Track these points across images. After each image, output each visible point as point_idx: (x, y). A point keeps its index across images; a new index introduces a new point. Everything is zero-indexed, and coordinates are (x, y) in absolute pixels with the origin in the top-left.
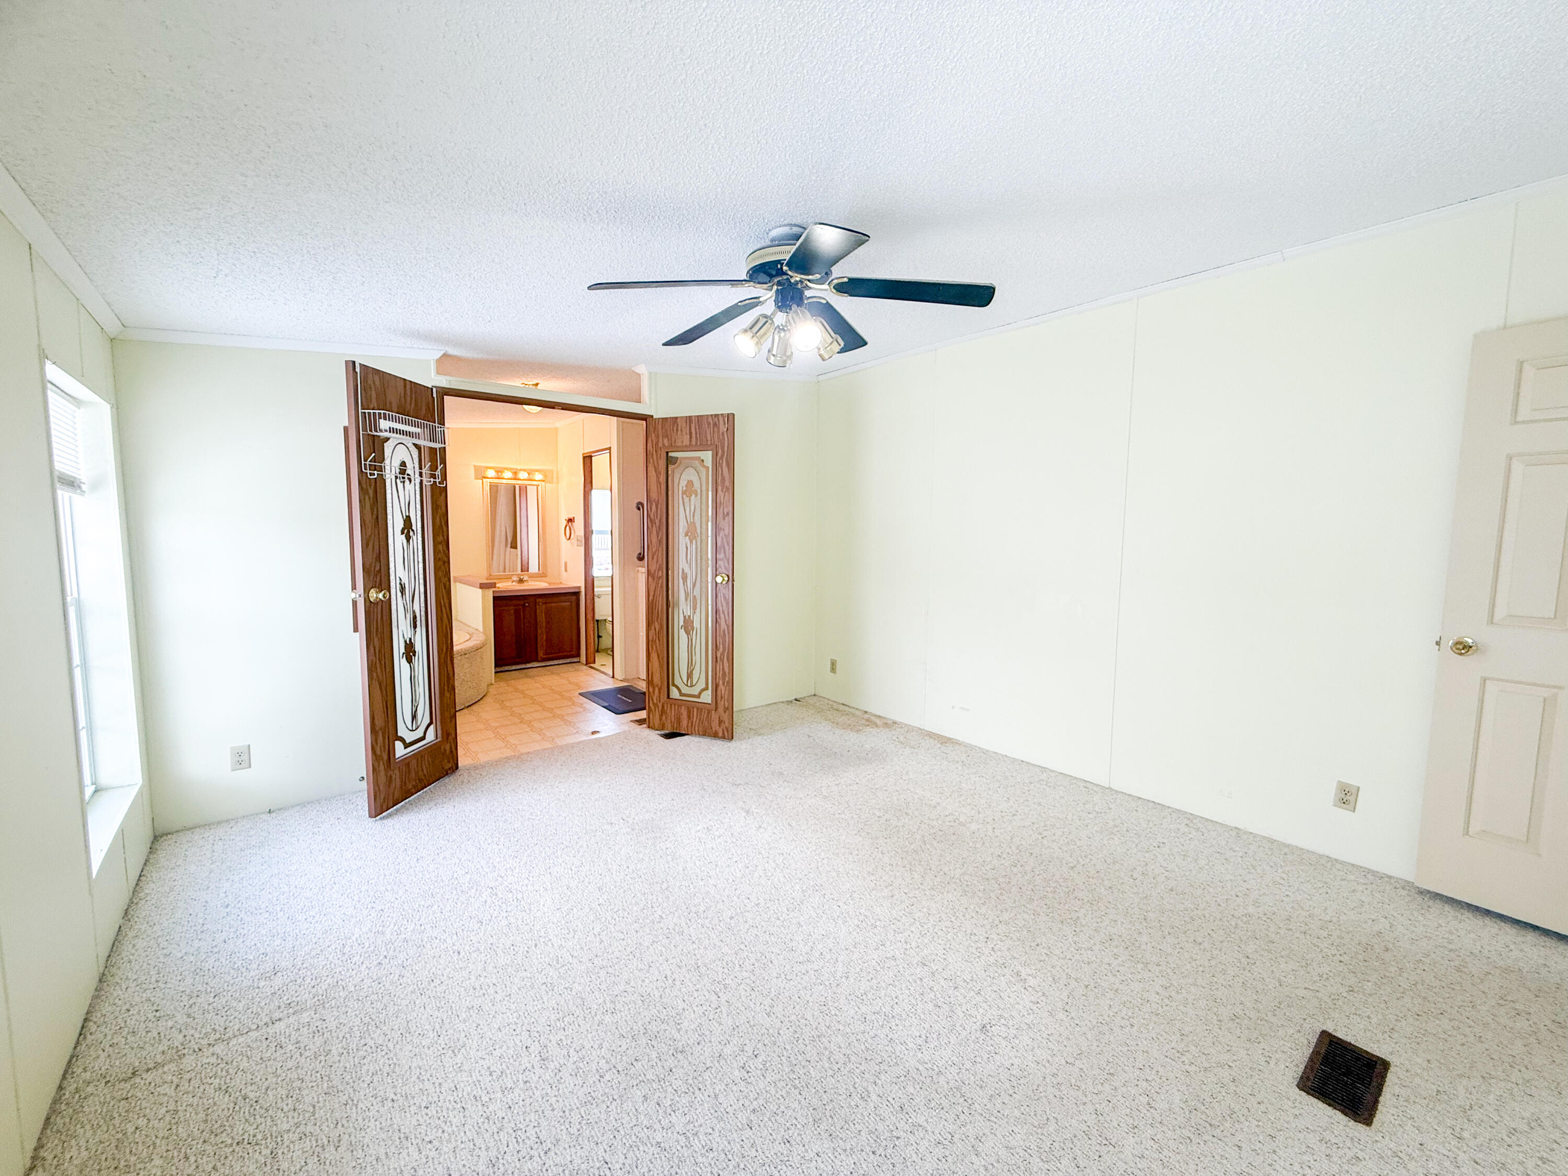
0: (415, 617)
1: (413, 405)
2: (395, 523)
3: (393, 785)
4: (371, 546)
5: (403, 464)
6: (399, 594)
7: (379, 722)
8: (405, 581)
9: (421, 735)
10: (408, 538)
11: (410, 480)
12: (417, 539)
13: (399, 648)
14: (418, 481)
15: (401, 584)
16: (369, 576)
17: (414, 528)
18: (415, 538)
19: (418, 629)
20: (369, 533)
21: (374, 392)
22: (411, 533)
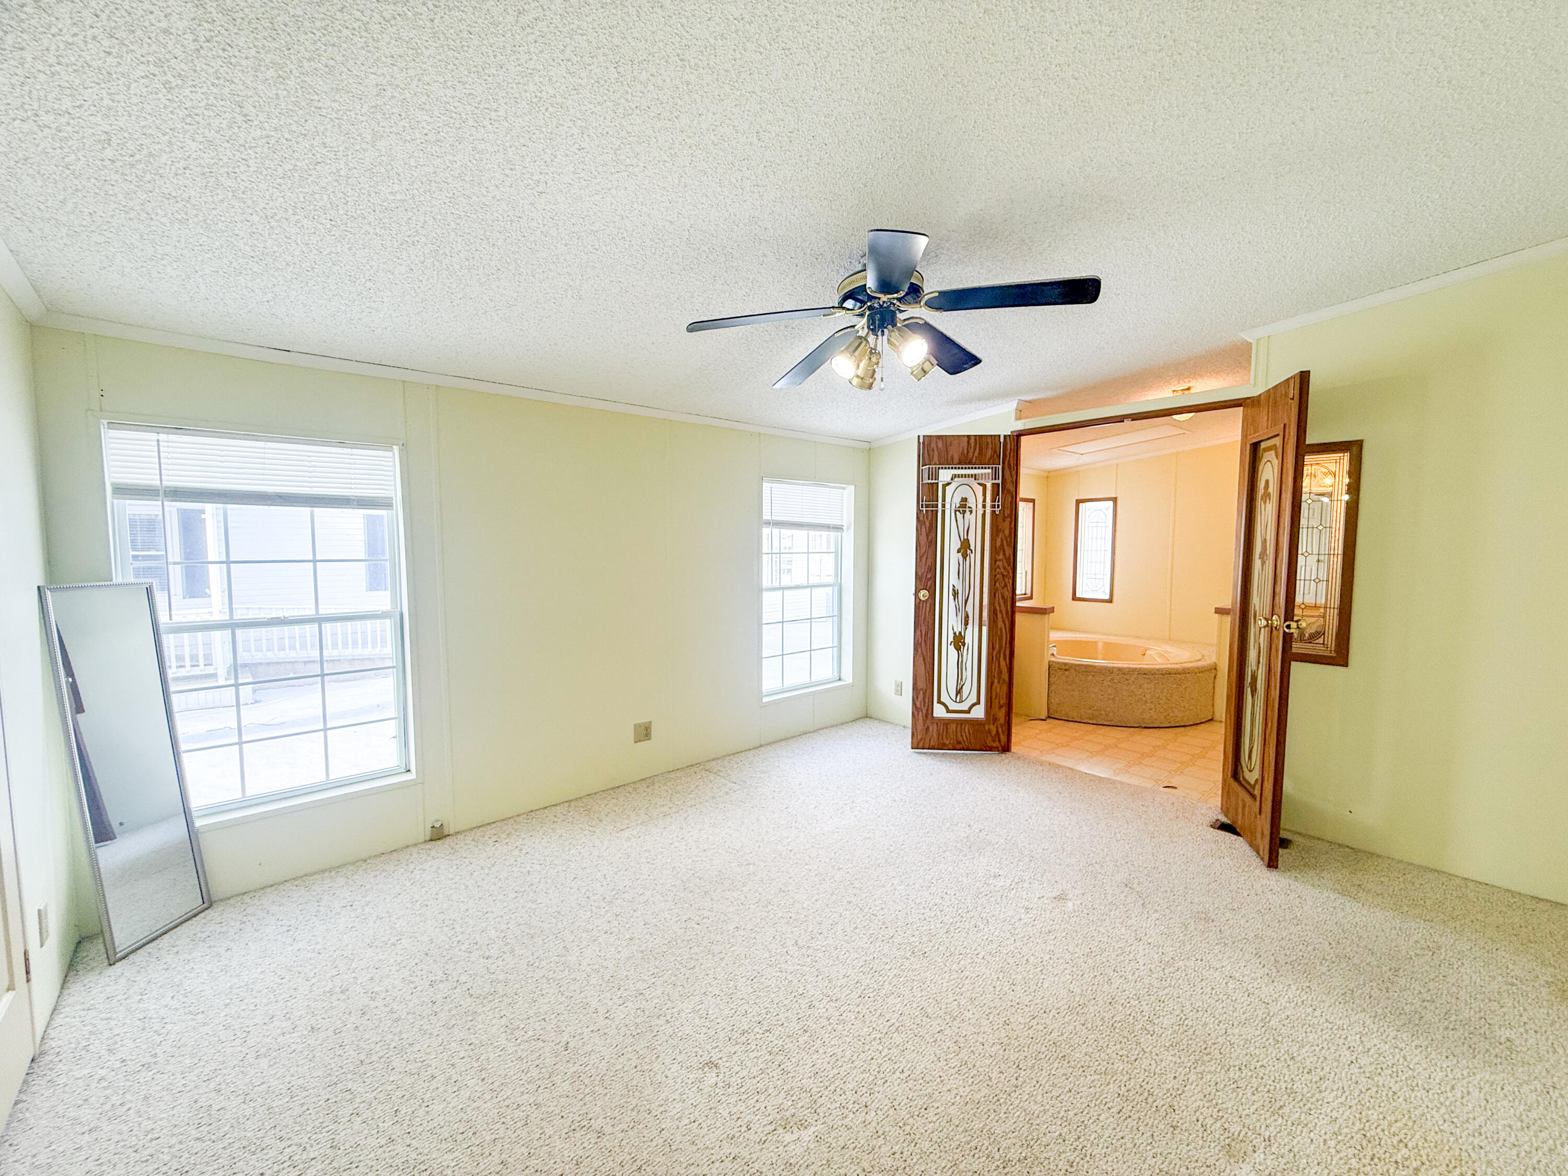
0: (967, 616)
1: (976, 454)
2: (952, 544)
3: (930, 734)
4: (924, 559)
5: (964, 500)
6: (951, 597)
7: (921, 685)
8: (959, 587)
9: (966, 708)
10: (965, 556)
11: (971, 512)
12: (974, 558)
13: (948, 637)
14: (980, 512)
15: (954, 590)
16: (921, 581)
17: (972, 547)
18: (972, 556)
19: (970, 626)
20: (923, 551)
21: (936, 452)
22: (969, 552)
